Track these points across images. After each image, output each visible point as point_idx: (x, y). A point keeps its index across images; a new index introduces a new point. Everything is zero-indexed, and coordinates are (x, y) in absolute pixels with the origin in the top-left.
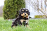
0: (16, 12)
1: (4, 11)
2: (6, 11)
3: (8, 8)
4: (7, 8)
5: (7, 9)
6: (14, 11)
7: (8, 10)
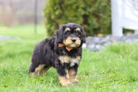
0: (81, 20)
1: (48, 15)
2: (53, 17)
3: (57, 9)
4: (55, 8)
5: (55, 11)
6: (76, 16)
7: (57, 13)
